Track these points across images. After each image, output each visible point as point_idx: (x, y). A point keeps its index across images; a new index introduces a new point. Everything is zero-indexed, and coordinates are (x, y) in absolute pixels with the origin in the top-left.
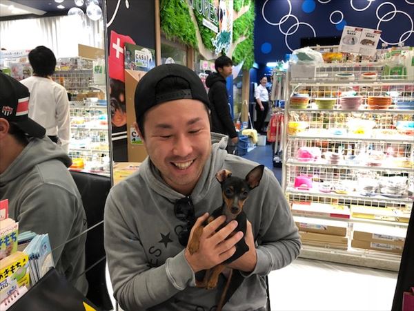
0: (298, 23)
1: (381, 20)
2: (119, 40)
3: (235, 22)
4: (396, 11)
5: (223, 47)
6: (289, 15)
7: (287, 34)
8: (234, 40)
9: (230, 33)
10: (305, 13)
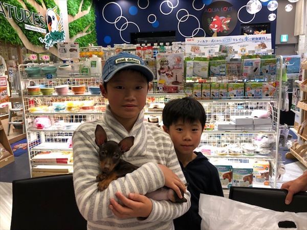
1: (180, 21)
3: (70, 24)
4: (188, 15)
5: (54, 42)
6: (121, 16)
7: (120, 30)
8: (71, 36)
9: (63, 32)
10: (132, 16)
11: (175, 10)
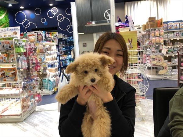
0: (30, 23)
1: (59, 21)
4: (64, 18)
6: (26, 19)
7: (26, 27)
10: (32, 19)
11: (56, 15)
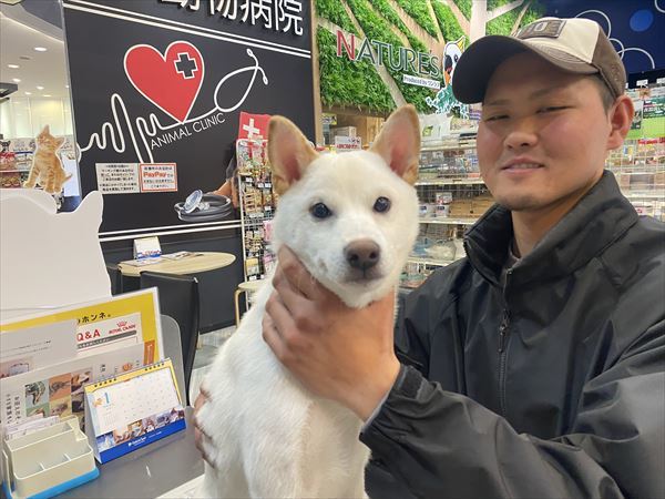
0: (623, 50)
2: (252, 121)
